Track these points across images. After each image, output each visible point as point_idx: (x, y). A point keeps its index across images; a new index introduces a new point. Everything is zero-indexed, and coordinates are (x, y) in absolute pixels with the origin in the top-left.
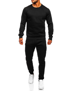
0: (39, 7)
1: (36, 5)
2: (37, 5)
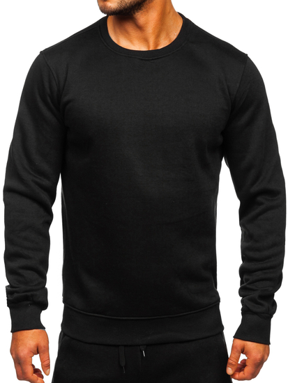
0: (164, 43)
1: (140, 28)
2: (150, 29)
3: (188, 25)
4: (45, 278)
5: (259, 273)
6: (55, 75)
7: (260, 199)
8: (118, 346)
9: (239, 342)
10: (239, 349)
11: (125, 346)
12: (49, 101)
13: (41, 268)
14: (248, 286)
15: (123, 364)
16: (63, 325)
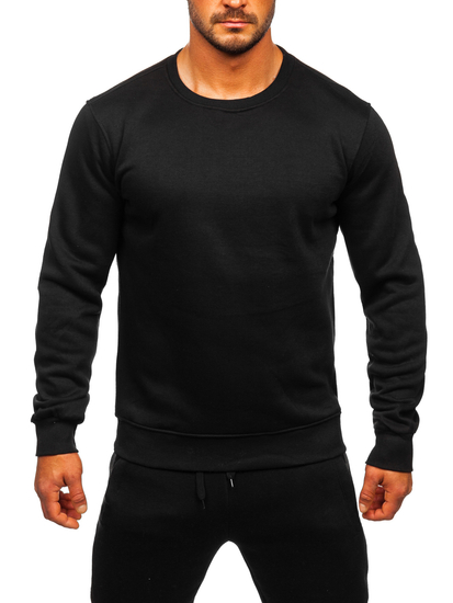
3: (290, 63)
4: (86, 386)
5: (396, 378)
6: (106, 135)
7: (390, 286)
8: (195, 472)
9: (375, 471)
10: (376, 480)
11: (205, 472)
12: (100, 171)
13: (80, 374)
14: (382, 396)
15: (202, 496)
16: (117, 445)
